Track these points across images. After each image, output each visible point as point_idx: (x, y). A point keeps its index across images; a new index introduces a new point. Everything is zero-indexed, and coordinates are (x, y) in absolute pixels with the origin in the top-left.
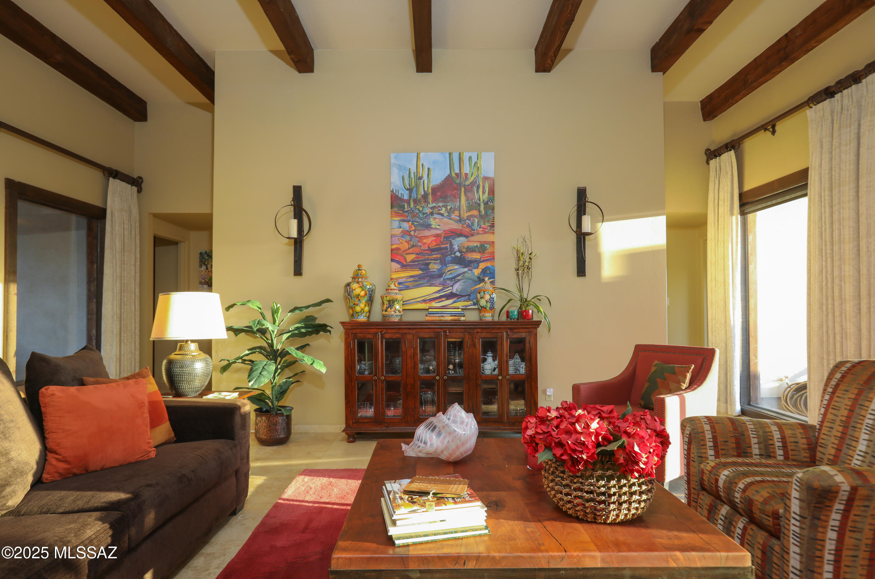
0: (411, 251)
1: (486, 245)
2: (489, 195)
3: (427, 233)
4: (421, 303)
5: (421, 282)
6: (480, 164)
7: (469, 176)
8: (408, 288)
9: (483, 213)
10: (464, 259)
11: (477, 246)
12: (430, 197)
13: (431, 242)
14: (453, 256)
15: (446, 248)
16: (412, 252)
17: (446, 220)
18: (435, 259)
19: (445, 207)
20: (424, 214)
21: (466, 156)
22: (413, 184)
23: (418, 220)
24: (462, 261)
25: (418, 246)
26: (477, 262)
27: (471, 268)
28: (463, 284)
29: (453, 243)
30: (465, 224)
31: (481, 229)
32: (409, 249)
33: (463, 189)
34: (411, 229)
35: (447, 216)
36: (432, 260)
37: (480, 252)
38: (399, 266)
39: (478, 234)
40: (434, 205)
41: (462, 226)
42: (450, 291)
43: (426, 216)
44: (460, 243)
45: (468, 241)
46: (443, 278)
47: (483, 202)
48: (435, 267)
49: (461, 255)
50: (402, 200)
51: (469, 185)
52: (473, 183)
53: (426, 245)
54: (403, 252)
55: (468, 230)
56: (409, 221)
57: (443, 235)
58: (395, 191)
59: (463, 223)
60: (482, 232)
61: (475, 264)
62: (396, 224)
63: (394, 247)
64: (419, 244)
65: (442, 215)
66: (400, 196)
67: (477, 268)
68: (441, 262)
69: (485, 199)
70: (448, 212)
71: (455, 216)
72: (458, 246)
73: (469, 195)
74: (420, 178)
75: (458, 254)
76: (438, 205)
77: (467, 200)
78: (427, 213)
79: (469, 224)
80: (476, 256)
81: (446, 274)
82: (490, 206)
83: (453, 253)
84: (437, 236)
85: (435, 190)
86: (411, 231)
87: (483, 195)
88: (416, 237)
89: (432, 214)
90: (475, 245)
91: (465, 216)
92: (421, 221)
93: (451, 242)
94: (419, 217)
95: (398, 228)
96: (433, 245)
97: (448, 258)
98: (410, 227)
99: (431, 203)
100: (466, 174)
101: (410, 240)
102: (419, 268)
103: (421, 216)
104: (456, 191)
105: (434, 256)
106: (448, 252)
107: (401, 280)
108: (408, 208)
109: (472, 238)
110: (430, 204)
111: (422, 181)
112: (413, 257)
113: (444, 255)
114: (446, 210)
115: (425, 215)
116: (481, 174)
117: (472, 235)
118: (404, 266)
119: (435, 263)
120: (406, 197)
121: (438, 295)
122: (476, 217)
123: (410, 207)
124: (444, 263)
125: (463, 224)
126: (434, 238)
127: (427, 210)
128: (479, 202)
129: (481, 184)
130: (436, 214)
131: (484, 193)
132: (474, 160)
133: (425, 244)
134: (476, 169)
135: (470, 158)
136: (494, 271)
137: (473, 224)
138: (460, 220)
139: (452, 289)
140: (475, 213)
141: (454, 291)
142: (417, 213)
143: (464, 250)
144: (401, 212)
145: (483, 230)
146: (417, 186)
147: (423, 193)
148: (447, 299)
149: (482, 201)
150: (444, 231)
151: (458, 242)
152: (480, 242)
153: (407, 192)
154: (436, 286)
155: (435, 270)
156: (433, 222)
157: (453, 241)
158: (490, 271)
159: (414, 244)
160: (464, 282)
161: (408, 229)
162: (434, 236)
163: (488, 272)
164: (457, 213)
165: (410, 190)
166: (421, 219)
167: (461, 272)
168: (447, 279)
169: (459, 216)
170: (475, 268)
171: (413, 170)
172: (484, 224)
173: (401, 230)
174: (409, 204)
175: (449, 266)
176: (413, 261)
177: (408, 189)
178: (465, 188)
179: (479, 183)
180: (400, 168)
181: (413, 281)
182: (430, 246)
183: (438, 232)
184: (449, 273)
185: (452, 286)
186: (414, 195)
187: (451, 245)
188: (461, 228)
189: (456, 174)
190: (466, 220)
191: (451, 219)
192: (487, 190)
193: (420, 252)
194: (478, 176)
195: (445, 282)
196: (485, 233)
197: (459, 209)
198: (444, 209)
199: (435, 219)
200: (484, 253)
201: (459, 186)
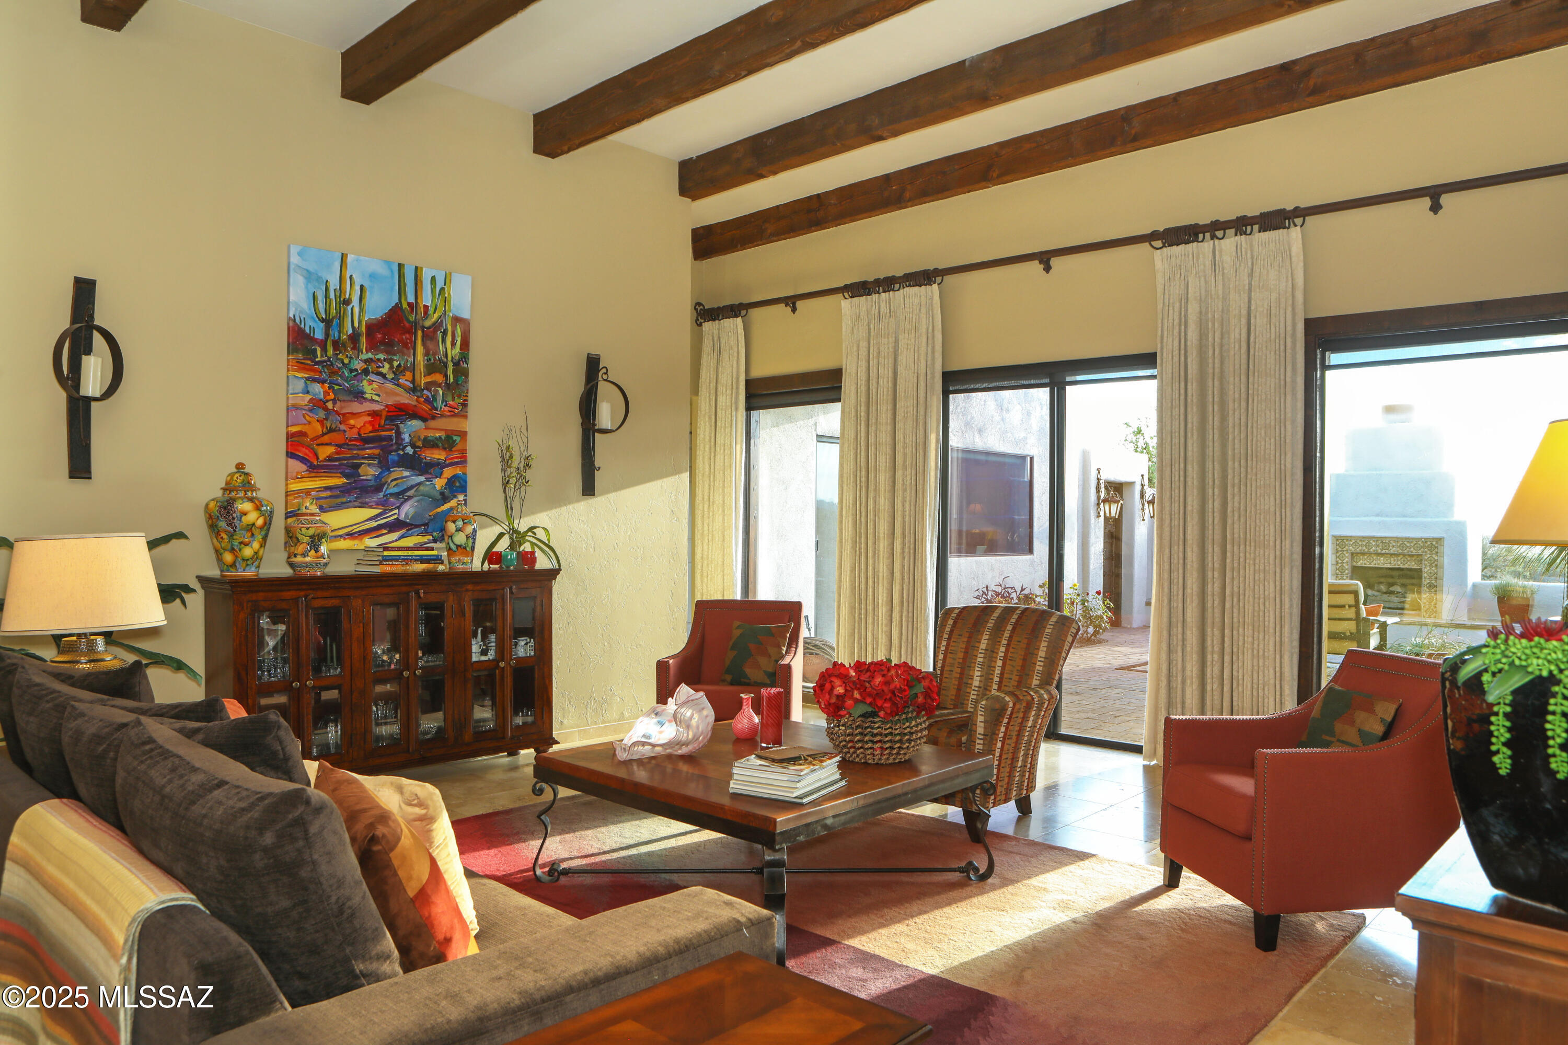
0: (326, 439)
1: (455, 438)
2: (461, 349)
3: (356, 407)
4: (345, 539)
5: (344, 500)
6: (449, 294)
7: (431, 311)
9: (452, 380)
10: (420, 459)
11: (440, 437)
12: (363, 340)
13: (364, 425)
14: (401, 453)
15: (389, 438)
16: (328, 442)
17: (390, 386)
18: (371, 458)
19: (390, 361)
20: (351, 371)
21: (426, 275)
22: (333, 312)
23: (340, 381)
24: (415, 464)
25: (339, 430)
26: (439, 466)
27: (430, 476)
28: (416, 504)
29: (401, 430)
30: (422, 397)
31: (447, 408)
32: (323, 435)
33: (420, 333)
34: (328, 398)
35: (393, 379)
36: (364, 458)
37: (444, 449)
38: (304, 467)
39: (442, 416)
40: (370, 355)
41: (417, 401)
42: (395, 517)
43: (355, 376)
44: (414, 430)
45: (426, 429)
46: (383, 493)
47: (452, 361)
48: (369, 472)
49: (415, 452)
50: (313, 340)
51: (429, 328)
52: (437, 325)
53: (355, 430)
54: (313, 440)
55: (426, 407)
56: (322, 382)
57: (384, 414)
58: (298, 320)
59: (419, 394)
60: (449, 414)
61: (437, 469)
62: (300, 385)
63: (294, 429)
64: (343, 427)
65: (384, 376)
66: (308, 331)
67: (440, 476)
68: (380, 462)
69: (456, 355)
70: (393, 372)
71: (406, 380)
72: (410, 435)
73: (430, 344)
74: (347, 302)
75: (409, 450)
76: (377, 357)
77: (427, 354)
78: (356, 370)
79: (428, 397)
80: (439, 455)
81: (389, 485)
82: (461, 371)
83: (401, 447)
84: (374, 414)
85: (373, 328)
86: (327, 401)
87: (452, 349)
88: (337, 413)
89: (366, 372)
90: (437, 435)
91: (423, 382)
92: (346, 385)
93: (397, 426)
94: (342, 376)
95: (304, 393)
96: (367, 432)
97: (393, 457)
98: (326, 393)
99: (364, 352)
100: (426, 307)
101: (326, 419)
102: (341, 473)
103: (347, 374)
104: (408, 336)
105: (368, 451)
106: (392, 445)
108: (322, 356)
109: (432, 423)
110: (362, 353)
111: (349, 308)
112: (330, 450)
113: (386, 451)
114: (391, 367)
115: (354, 374)
116: (451, 311)
117: (434, 418)
118: (315, 469)
119: (369, 465)
120: (319, 335)
121: (374, 524)
122: (439, 385)
123: (326, 356)
124: (385, 466)
125: (418, 397)
126: (369, 419)
127: (358, 365)
128: (445, 360)
129: (450, 328)
130: (373, 372)
131: (453, 344)
132: (440, 284)
133: (352, 427)
134: (441, 300)
135: (433, 279)
136: (466, 482)
137: (434, 398)
138: (414, 390)
139: (399, 514)
140: (439, 378)
141: (402, 517)
142: (339, 368)
143: (420, 444)
144: (309, 362)
145: (450, 409)
146: (340, 316)
147: (350, 331)
148: (389, 532)
149: (450, 358)
150: (387, 406)
151: (411, 428)
152: (446, 431)
153: (322, 325)
154: (371, 507)
155: (369, 477)
156: (369, 389)
157: (401, 426)
158: (459, 482)
159: (334, 426)
160: (418, 501)
161: (322, 397)
162: (369, 415)
163: (457, 484)
164: (409, 375)
165: (327, 322)
166: (346, 381)
167: (413, 483)
168: (391, 494)
169: (413, 382)
170: (437, 477)
171: (334, 283)
172: (453, 400)
173: (308, 397)
174: (324, 350)
175: (394, 471)
176: (330, 458)
177: (323, 320)
178: (423, 332)
179: (446, 325)
180: (310, 276)
181: (331, 497)
182: (362, 432)
183: (376, 407)
184: (394, 483)
185: (398, 508)
186: (334, 333)
187: (399, 433)
188: (414, 403)
189: (410, 304)
190: (423, 390)
191: (398, 385)
192: (459, 339)
193: (343, 442)
194: (444, 314)
195: (386, 501)
196: (455, 415)
197: (413, 369)
198: (387, 366)
199: (371, 382)
200: (451, 450)
201: (415, 325)
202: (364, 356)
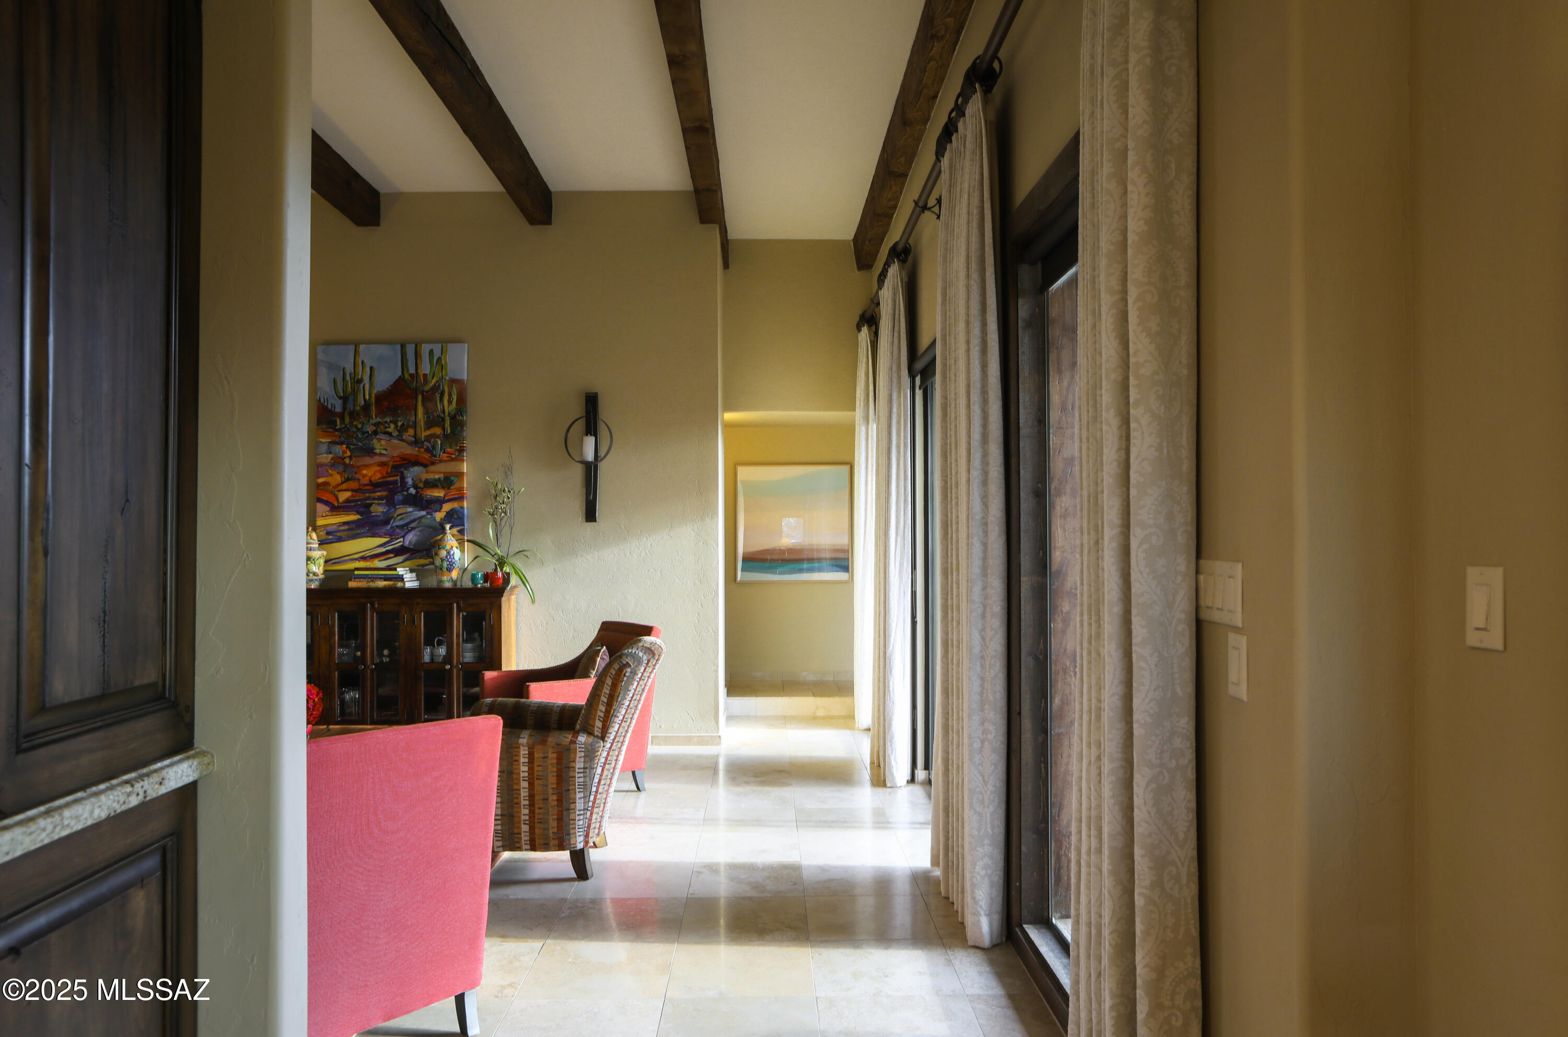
0: (344, 486)
1: (452, 478)
2: (457, 405)
3: (368, 461)
4: (359, 561)
5: (359, 531)
6: (446, 362)
7: (429, 378)
8: (340, 540)
9: (449, 431)
10: (421, 497)
11: (439, 479)
12: (373, 409)
13: (374, 474)
14: (406, 493)
15: (395, 482)
16: (346, 488)
17: (395, 442)
18: (380, 498)
19: (395, 423)
20: (364, 433)
21: (425, 349)
22: (349, 389)
23: (355, 442)
24: (418, 501)
25: (355, 479)
26: (440, 502)
27: (431, 511)
28: (418, 533)
29: (405, 475)
30: (423, 448)
31: (445, 455)
32: (342, 483)
33: (420, 397)
34: (346, 455)
35: (398, 435)
36: (374, 499)
37: (443, 488)
38: (328, 509)
39: (441, 461)
40: (379, 420)
41: (418, 451)
42: (401, 544)
43: (367, 437)
44: (416, 474)
45: (427, 472)
46: (390, 526)
47: (449, 416)
48: (378, 510)
49: (417, 492)
50: (333, 414)
51: (427, 392)
52: (435, 388)
53: (367, 478)
54: (335, 488)
55: (427, 456)
56: (341, 443)
57: (391, 464)
58: (322, 400)
59: (420, 445)
60: (447, 459)
61: (437, 506)
62: (324, 448)
63: (321, 480)
64: (357, 477)
65: (390, 434)
66: (330, 407)
67: (441, 510)
68: (387, 502)
69: (452, 411)
70: (398, 431)
71: (409, 436)
72: (412, 479)
73: (429, 405)
74: (360, 381)
75: (412, 491)
76: (385, 420)
77: (426, 412)
78: (368, 433)
79: (428, 447)
80: (439, 493)
81: (395, 519)
82: (457, 423)
83: (405, 489)
84: (382, 464)
85: (380, 398)
86: (345, 458)
87: (449, 406)
88: (353, 467)
89: (375, 433)
90: (437, 477)
92: (360, 444)
93: (402, 473)
94: (357, 438)
95: (327, 454)
96: (377, 477)
97: (398, 497)
98: (344, 452)
99: (374, 417)
100: (425, 375)
101: (344, 472)
102: (356, 511)
103: (360, 436)
104: (410, 400)
105: (378, 494)
106: (397, 488)
107: (330, 529)
108: (340, 424)
109: (432, 468)
110: (372, 418)
111: (361, 386)
112: (347, 495)
113: (392, 493)
114: (396, 426)
115: (366, 435)
116: (447, 374)
117: (433, 463)
118: (335, 509)
119: (379, 504)
120: (338, 409)
121: (383, 550)
122: (438, 437)
123: (344, 424)
124: (391, 502)
125: (419, 448)
126: (379, 468)
127: (370, 429)
128: (442, 415)
129: (446, 389)
130: (381, 433)
131: (450, 402)
132: (437, 354)
133: (364, 476)
134: (439, 368)
135: (431, 352)
136: (462, 514)
137: (434, 447)
138: (416, 442)
139: (404, 542)
140: (437, 431)
141: (407, 544)
142: (354, 432)
143: (421, 485)
144: (331, 430)
145: (448, 455)
146: (355, 393)
147: (363, 403)
148: (396, 556)
149: (447, 414)
150: (393, 458)
151: (413, 474)
152: (444, 473)
153: (340, 402)
154: (380, 536)
155: (379, 514)
156: (379, 445)
157: (404, 472)
158: (457, 515)
159: (350, 477)
160: (420, 531)
161: (341, 455)
162: (378, 465)
163: (455, 516)
164: (411, 432)
165: (345, 399)
166: (360, 442)
167: (416, 517)
168: (397, 526)
169: (415, 436)
170: (436, 511)
171: (349, 368)
172: (451, 447)
173: (331, 456)
174: (343, 420)
175: (399, 508)
176: (347, 501)
177: (340, 398)
178: (423, 396)
179: (443, 387)
180: (331, 366)
181: (348, 530)
182: (373, 479)
183: (384, 459)
184: (400, 517)
185: (403, 537)
186: (350, 406)
187: (403, 478)
188: (417, 453)
189: (411, 375)
190: (423, 442)
191: (402, 440)
192: (455, 397)
193: (358, 487)
194: (442, 378)
195: (394, 530)
196: (452, 460)
197: (415, 426)
198: (392, 426)
199: (379, 440)
200: (449, 488)
201: (416, 391)
202: (374, 421)
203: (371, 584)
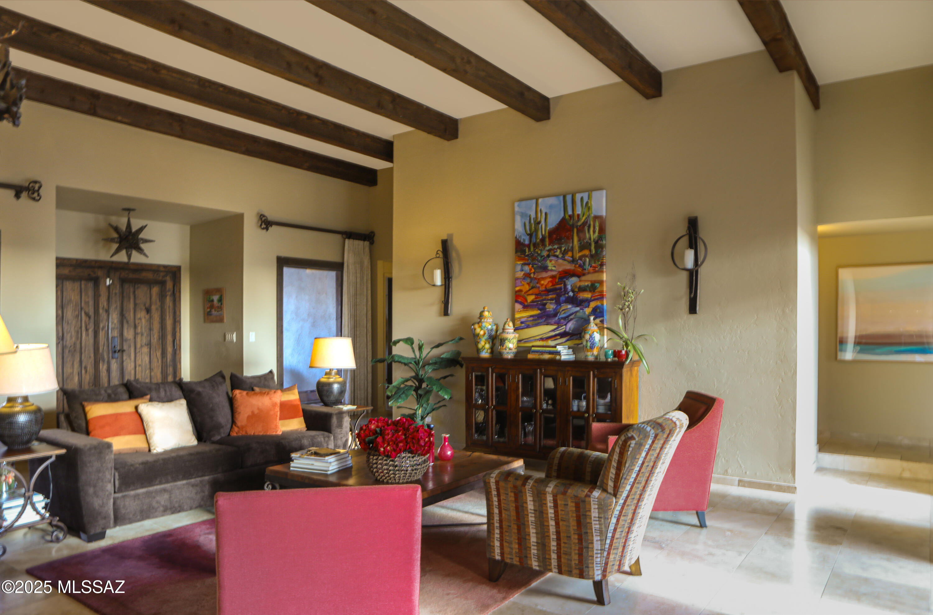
0: (531, 292)
1: (596, 284)
2: (599, 233)
3: (544, 275)
4: (539, 341)
5: (539, 321)
6: (591, 204)
7: (581, 217)
8: (528, 327)
9: (594, 252)
10: (577, 298)
11: (588, 285)
12: (547, 240)
13: (548, 283)
15: (560, 289)
17: (560, 261)
18: (552, 299)
19: (560, 248)
20: (542, 257)
21: (578, 197)
22: (533, 229)
23: (536, 262)
24: (575, 301)
25: (537, 287)
26: (588, 301)
27: (582, 307)
28: (574, 322)
29: (566, 283)
31: (591, 269)
32: (529, 290)
33: (575, 230)
35: (562, 257)
36: (548, 300)
37: (590, 291)
38: (522, 306)
39: (589, 273)
40: (550, 247)
41: (574, 266)
42: (563, 329)
43: (544, 259)
44: (573, 282)
45: (580, 281)
46: (557, 317)
47: (594, 241)
48: (551, 307)
49: (574, 295)
50: (524, 245)
51: (580, 226)
52: (585, 223)
53: (544, 286)
54: (525, 293)
55: (580, 270)
56: (528, 264)
57: (558, 276)
58: (518, 237)
59: (576, 263)
60: (593, 271)
61: (586, 304)
62: (519, 268)
63: (517, 289)
64: (538, 285)
65: (557, 256)
66: (522, 241)
67: (588, 306)
68: (556, 301)
69: (596, 237)
70: (562, 254)
71: (569, 256)
72: (571, 286)
73: (581, 235)
74: (539, 223)
75: (571, 294)
76: (554, 247)
77: (579, 240)
78: (544, 256)
79: (580, 264)
80: (587, 295)
81: (560, 313)
82: (599, 246)
83: (567, 292)
84: (553, 277)
85: (551, 233)
86: (531, 273)
87: (593, 234)
88: (536, 279)
89: (548, 256)
90: (586, 284)
91: (578, 256)
92: (540, 264)
93: (564, 282)
94: (537, 260)
95: (521, 271)
96: (550, 286)
97: (562, 298)
98: (531, 270)
99: (548, 245)
100: (578, 215)
101: (531, 282)
102: (538, 308)
103: (540, 259)
104: (569, 232)
105: (550, 296)
106: (562, 292)
107: (523, 320)
108: (528, 252)
109: (583, 278)
111: (540, 225)
112: (532, 297)
113: (559, 296)
114: (561, 251)
115: (543, 258)
116: (592, 213)
117: (584, 275)
118: (526, 307)
119: (551, 303)
120: (527, 242)
121: (553, 334)
122: (587, 256)
123: (530, 251)
124: (558, 302)
125: (575, 264)
126: (550, 279)
127: (545, 253)
128: (589, 241)
129: (592, 223)
130: (552, 255)
131: (594, 232)
132: (585, 200)
133: (542, 285)
134: (587, 209)
135: (582, 199)
136: (603, 309)
137: (584, 263)
138: (573, 261)
139: (566, 328)
140: (586, 252)
141: (568, 330)
142: (536, 256)
143: (576, 290)
144: (523, 256)
145: (594, 268)
146: (536, 230)
147: (541, 237)
148: (561, 338)
149: (592, 240)
150: (559, 272)
151: (571, 282)
152: (591, 281)
153: (528, 237)
154: (552, 325)
155: (551, 310)
156: (550, 265)
157: (567, 281)
158: (600, 310)
159: (534, 285)
161: (528, 271)
162: (550, 277)
163: (598, 311)
164: (570, 254)
165: (530, 235)
166: (539, 262)
167: (573, 311)
168: (562, 318)
169: (572, 257)
170: (585, 307)
171: (533, 215)
172: (595, 263)
173: (523, 273)
174: (529, 249)
175: (563, 305)
176: (533, 301)
177: (528, 235)
178: (577, 229)
179: (590, 222)
180: (523, 215)
181: (533, 320)
182: (547, 287)
183: (554, 273)
184: (563, 312)
185: (566, 325)
186: (534, 240)
187: (565, 285)
188: (573, 268)
189: (570, 216)
190: (578, 260)
191: (565, 260)
192: (597, 228)
193: (538, 293)
194: (589, 216)
195: (560, 321)
196: (595, 272)
197: (572, 250)
198: (559, 251)
199: (551, 261)
200: (594, 292)
201: (572, 226)
202: (547, 248)
203: (541, 356)
